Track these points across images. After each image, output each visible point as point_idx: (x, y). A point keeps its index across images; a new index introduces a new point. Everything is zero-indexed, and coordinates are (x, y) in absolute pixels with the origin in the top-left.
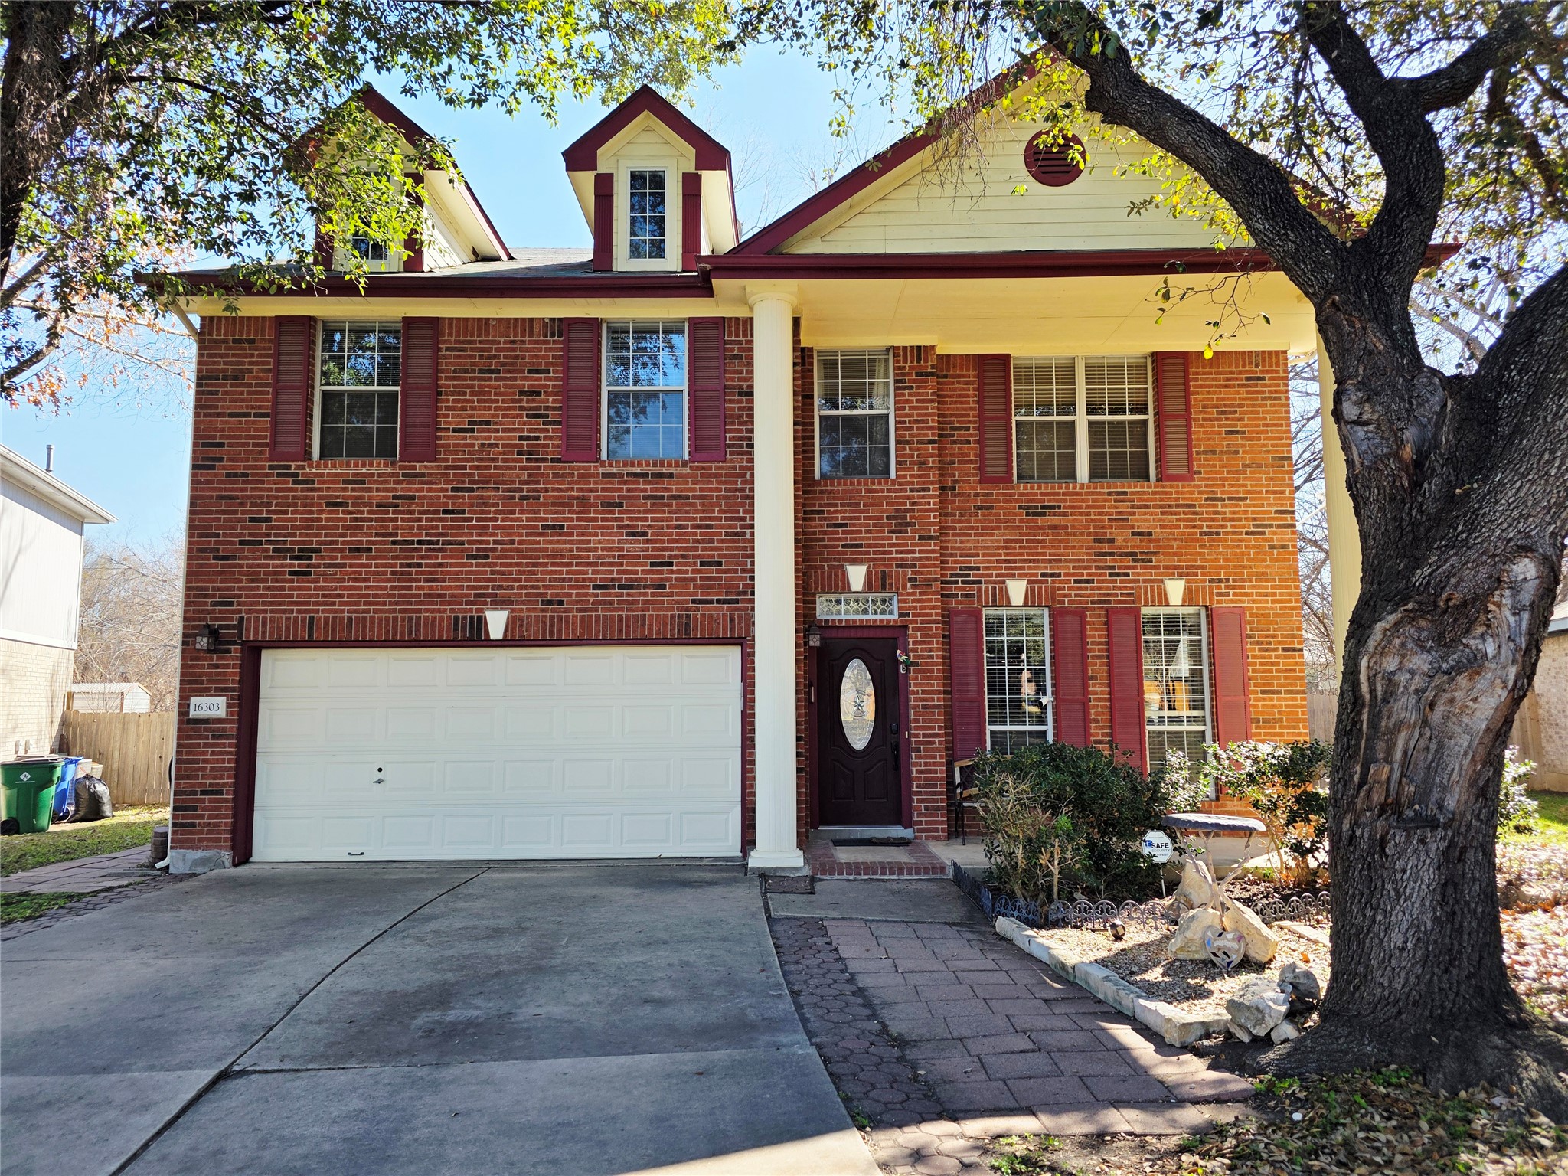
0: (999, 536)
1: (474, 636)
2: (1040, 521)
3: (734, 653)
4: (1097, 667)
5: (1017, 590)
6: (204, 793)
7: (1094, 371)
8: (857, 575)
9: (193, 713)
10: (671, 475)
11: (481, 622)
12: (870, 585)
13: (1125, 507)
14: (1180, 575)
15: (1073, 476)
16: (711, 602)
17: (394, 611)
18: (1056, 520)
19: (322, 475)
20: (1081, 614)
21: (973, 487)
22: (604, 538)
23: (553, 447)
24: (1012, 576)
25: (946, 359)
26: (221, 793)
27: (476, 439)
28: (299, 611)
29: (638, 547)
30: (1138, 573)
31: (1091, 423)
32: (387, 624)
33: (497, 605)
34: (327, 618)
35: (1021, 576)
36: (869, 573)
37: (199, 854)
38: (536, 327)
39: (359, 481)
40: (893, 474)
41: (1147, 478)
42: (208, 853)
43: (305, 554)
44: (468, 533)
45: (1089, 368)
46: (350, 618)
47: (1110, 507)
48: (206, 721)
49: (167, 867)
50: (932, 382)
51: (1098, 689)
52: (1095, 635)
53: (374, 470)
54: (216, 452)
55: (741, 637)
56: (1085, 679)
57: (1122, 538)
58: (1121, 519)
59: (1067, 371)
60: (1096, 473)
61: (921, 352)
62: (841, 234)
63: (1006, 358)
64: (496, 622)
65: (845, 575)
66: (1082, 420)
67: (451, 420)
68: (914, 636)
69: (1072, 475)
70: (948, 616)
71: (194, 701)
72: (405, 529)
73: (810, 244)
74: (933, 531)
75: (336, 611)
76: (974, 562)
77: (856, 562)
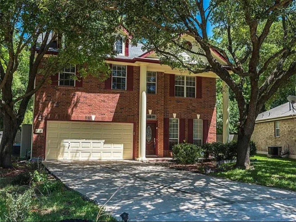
0: (172, 106)
1: (89, 120)
2: (179, 104)
3: (132, 124)
4: (187, 129)
5: (175, 115)
6: (38, 147)
7: (187, 78)
8: (150, 111)
9: (36, 132)
10: (124, 93)
11: (91, 117)
12: (152, 113)
14: (199, 114)
16: (130, 116)
17: (75, 115)
20: (184, 120)
21: (168, 97)
22: (112, 103)
23: (103, 86)
24: (174, 113)
25: (165, 74)
26: (42, 147)
27: (90, 84)
30: (193, 113)
31: (187, 87)
32: (73, 117)
33: (93, 114)
34: (62, 115)
36: (152, 111)
39: (68, 90)
41: (194, 97)
44: (88, 101)
46: (66, 116)
47: (189, 102)
48: (39, 134)
49: (31, 161)
50: (163, 78)
52: (187, 123)
56: (185, 131)
57: (191, 107)
58: (191, 104)
59: (183, 78)
60: (187, 96)
61: (162, 73)
63: (174, 75)
64: (93, 117)
65: (148, 111)
67: (85, 80)
68: (159, 123)
69: (183, 95)
70: (164, 119)
71: (36, 130)
74: (163, 104)
76: (168, 110)
77: (150, 109)
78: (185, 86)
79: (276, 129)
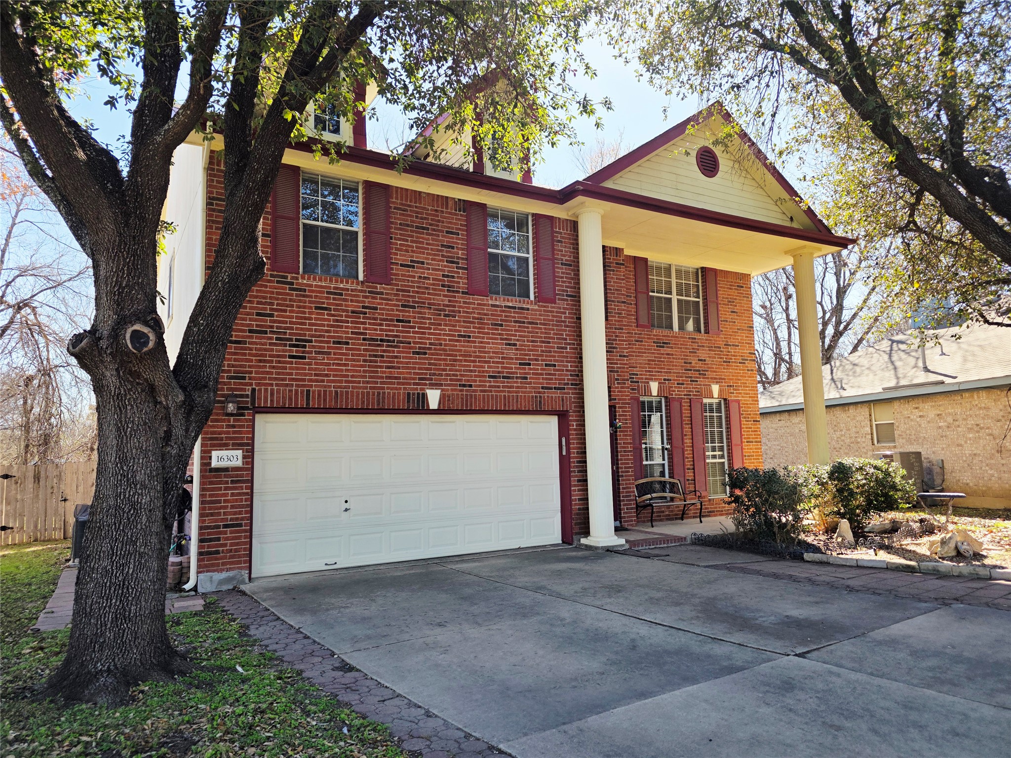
0: (646, 357)
1: (419, 407)
2: (662, 350)
3: (555, 420)
5: (654, 387)
6: (225, 526)
7: (678, 272)
9: (214, 463)
10: (528, 309)
11: (424, 396)
13: (695, 346)
14: (717, 383)
16: (551, 388)
17: (366, 388)
18: (669, 351)
19: (311, 286)
20: (680, 400)
21: (634, 330)
22: (493, 345)
23: (462, 284)
24: (651, 379)
26: (240, 525)
27: (417, 272)
28: (297, 386)
29: (511, 352)
30: (701, 380)
31: (678, 300)
32: (363, 397)
33: (434, 386)
34: (319, 392)
35: (656, 380)
37: (224, 575)
38: (450, 203)
39: (338, 293)
41: (700, 330)
42: (231, 574)
43: (300, 343)
44: (413, 336)
46: (336, 392)
47: (689, 345)
48: (226, 469)
49: (195, 589)
50: (623, 269)
51: (688, 441)
52: (686, 412)
53: (348, 286)
55: (567, 411)
56: (682, 436)
57: (694, 362)
58: (694, 352)
59: (668, 269)
60: (681, 327)
63: (646, 260)
64: (434, 398)
66: (675, 298)
67: (399, 258)
68: (619, 411)
69: (670, 327)
70: (630, 401)
71: (215, 454)
72: (374, 330)
74: (626, 352)
75: (325, 386)
76: (635, 371)
79: (874, 423)
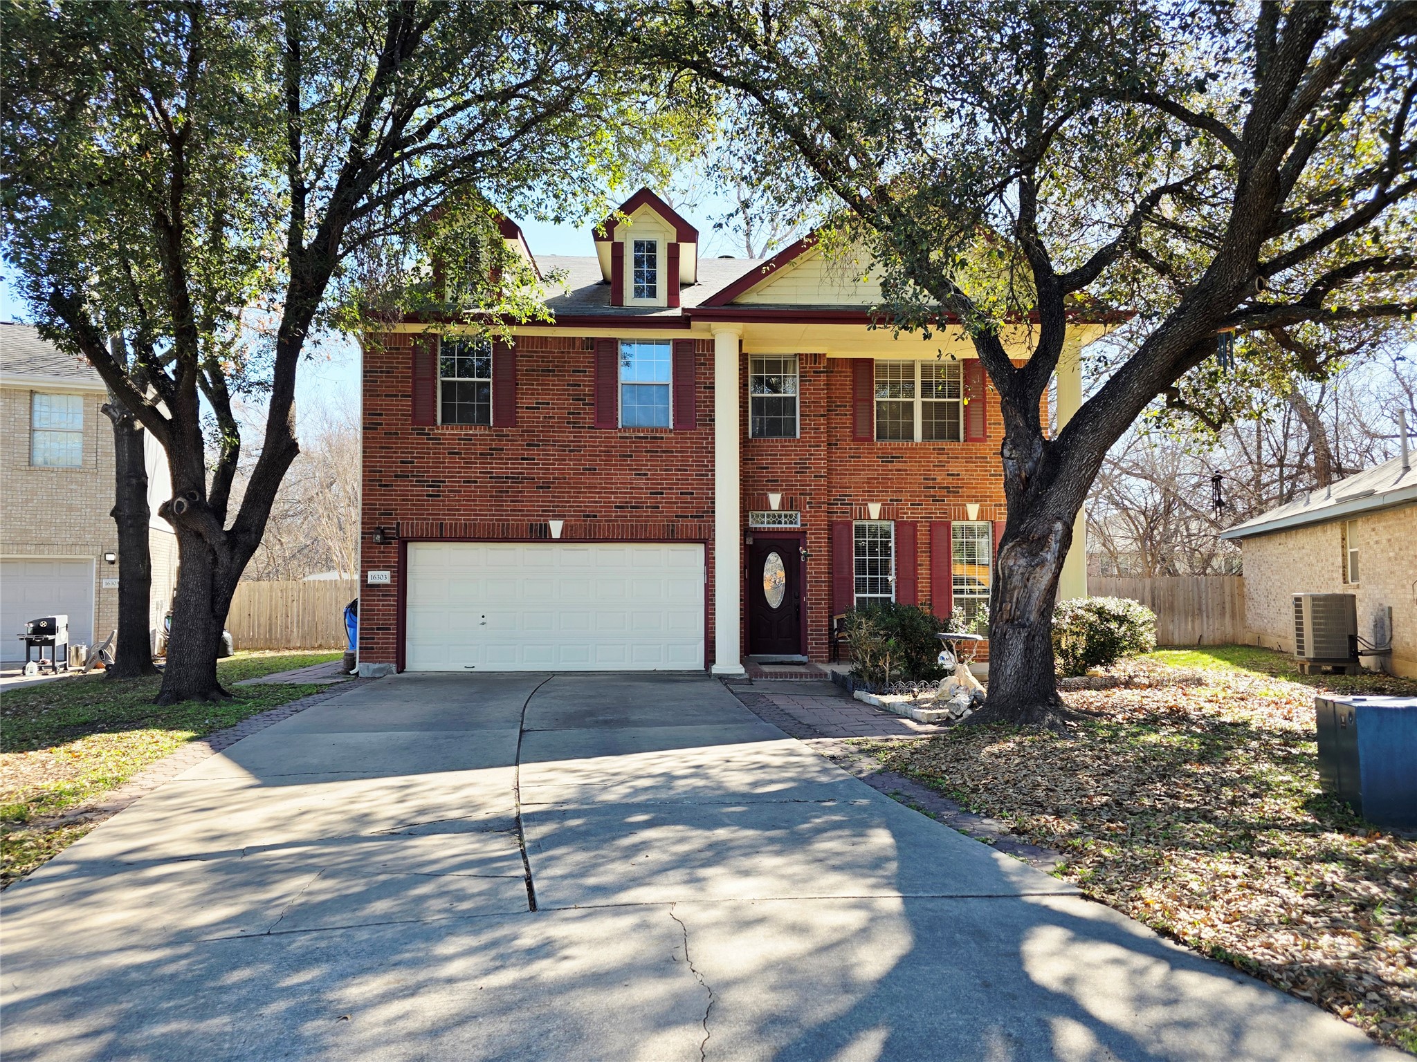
0: (864, 475)
1: (542, 536)
2: (890, 466)
3: (700, 548)
4: (923, 559)
5: (875, 509)
6: (378, 629)
7: (926, 369)
8: (775, 500)
9: (370, 581)
10: (662, 438)
11: (547, 527)
12: (783, 506)
13: (944, 458)
14: (977, 501)
15: (912, 438)
16: (687, 517)
17: (493, 520)
18: (900, 466)
20: (914, 525)
21: (849, 444)
22: (622, 476)
23: (588, 420)
24: (872, 501)
25: (833, 361)
26: (389, 629)
27: (541, 414)
28: (433, 519)
29: (642, 482)
30: (950, 500)
31: (923, 403)
32: (488, 528)
33: (557, 517)
34: (451, 524)
35: (877, 501)
36: (782, 498)
37: (377, 666)
38: (577, 343)
39: (468, 439)
40: (798, 436)
41: (958, 438)
42: (382, 665)
43: (435, 484)
44: (538, 472)
45: (923, 367)
46: (465, 524)
47: (934, 457)
48: (378, 586)
49: (357, 674)
50: (823, 377)
51: (923, 572)
52: (922, 538)
53: (478, 432)
54: (378, 419)
55: (706, 539)
56: (916, 565)
57: (940, 477)
58: (941, 465)
59: (909, 368)
60: (926, 435)
61: (816, 357)
62: (769, 291)
63: (871, 361)
64: (556, 528)
65: (767, 498)
67: (525, 401)
68: (810, 538)
69: (910, 436)
70: (831, 526)
71: (370, 573)
72: (496, 468)
73: (750, 298)
74: (823, 472)
75: (456, 520)
76: (848, 492)
77: (774, 491)
78: (918, 401)
79: (1350, 550)
